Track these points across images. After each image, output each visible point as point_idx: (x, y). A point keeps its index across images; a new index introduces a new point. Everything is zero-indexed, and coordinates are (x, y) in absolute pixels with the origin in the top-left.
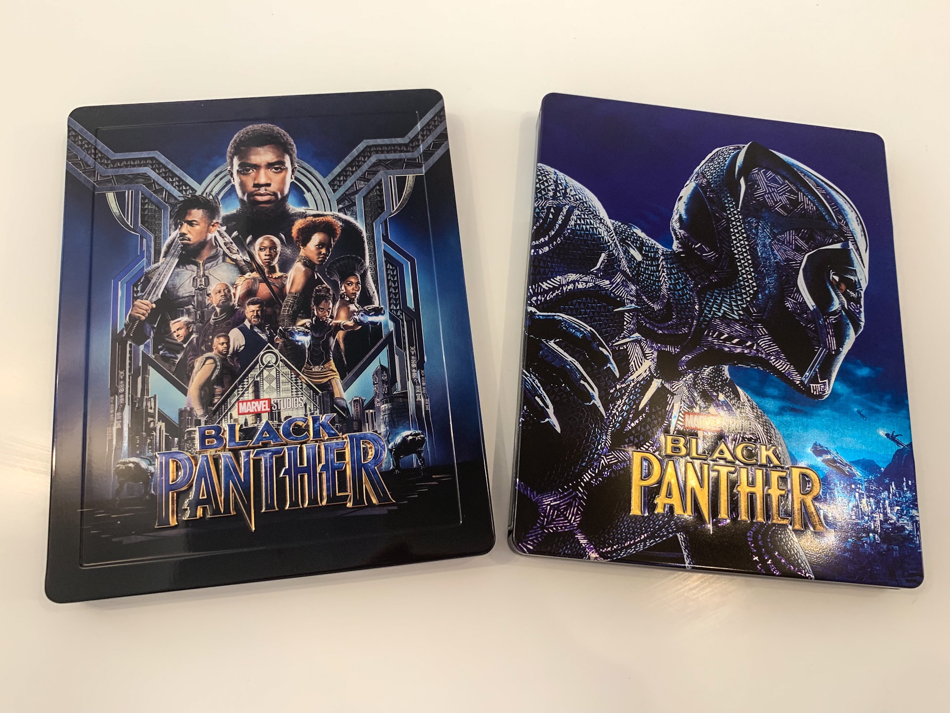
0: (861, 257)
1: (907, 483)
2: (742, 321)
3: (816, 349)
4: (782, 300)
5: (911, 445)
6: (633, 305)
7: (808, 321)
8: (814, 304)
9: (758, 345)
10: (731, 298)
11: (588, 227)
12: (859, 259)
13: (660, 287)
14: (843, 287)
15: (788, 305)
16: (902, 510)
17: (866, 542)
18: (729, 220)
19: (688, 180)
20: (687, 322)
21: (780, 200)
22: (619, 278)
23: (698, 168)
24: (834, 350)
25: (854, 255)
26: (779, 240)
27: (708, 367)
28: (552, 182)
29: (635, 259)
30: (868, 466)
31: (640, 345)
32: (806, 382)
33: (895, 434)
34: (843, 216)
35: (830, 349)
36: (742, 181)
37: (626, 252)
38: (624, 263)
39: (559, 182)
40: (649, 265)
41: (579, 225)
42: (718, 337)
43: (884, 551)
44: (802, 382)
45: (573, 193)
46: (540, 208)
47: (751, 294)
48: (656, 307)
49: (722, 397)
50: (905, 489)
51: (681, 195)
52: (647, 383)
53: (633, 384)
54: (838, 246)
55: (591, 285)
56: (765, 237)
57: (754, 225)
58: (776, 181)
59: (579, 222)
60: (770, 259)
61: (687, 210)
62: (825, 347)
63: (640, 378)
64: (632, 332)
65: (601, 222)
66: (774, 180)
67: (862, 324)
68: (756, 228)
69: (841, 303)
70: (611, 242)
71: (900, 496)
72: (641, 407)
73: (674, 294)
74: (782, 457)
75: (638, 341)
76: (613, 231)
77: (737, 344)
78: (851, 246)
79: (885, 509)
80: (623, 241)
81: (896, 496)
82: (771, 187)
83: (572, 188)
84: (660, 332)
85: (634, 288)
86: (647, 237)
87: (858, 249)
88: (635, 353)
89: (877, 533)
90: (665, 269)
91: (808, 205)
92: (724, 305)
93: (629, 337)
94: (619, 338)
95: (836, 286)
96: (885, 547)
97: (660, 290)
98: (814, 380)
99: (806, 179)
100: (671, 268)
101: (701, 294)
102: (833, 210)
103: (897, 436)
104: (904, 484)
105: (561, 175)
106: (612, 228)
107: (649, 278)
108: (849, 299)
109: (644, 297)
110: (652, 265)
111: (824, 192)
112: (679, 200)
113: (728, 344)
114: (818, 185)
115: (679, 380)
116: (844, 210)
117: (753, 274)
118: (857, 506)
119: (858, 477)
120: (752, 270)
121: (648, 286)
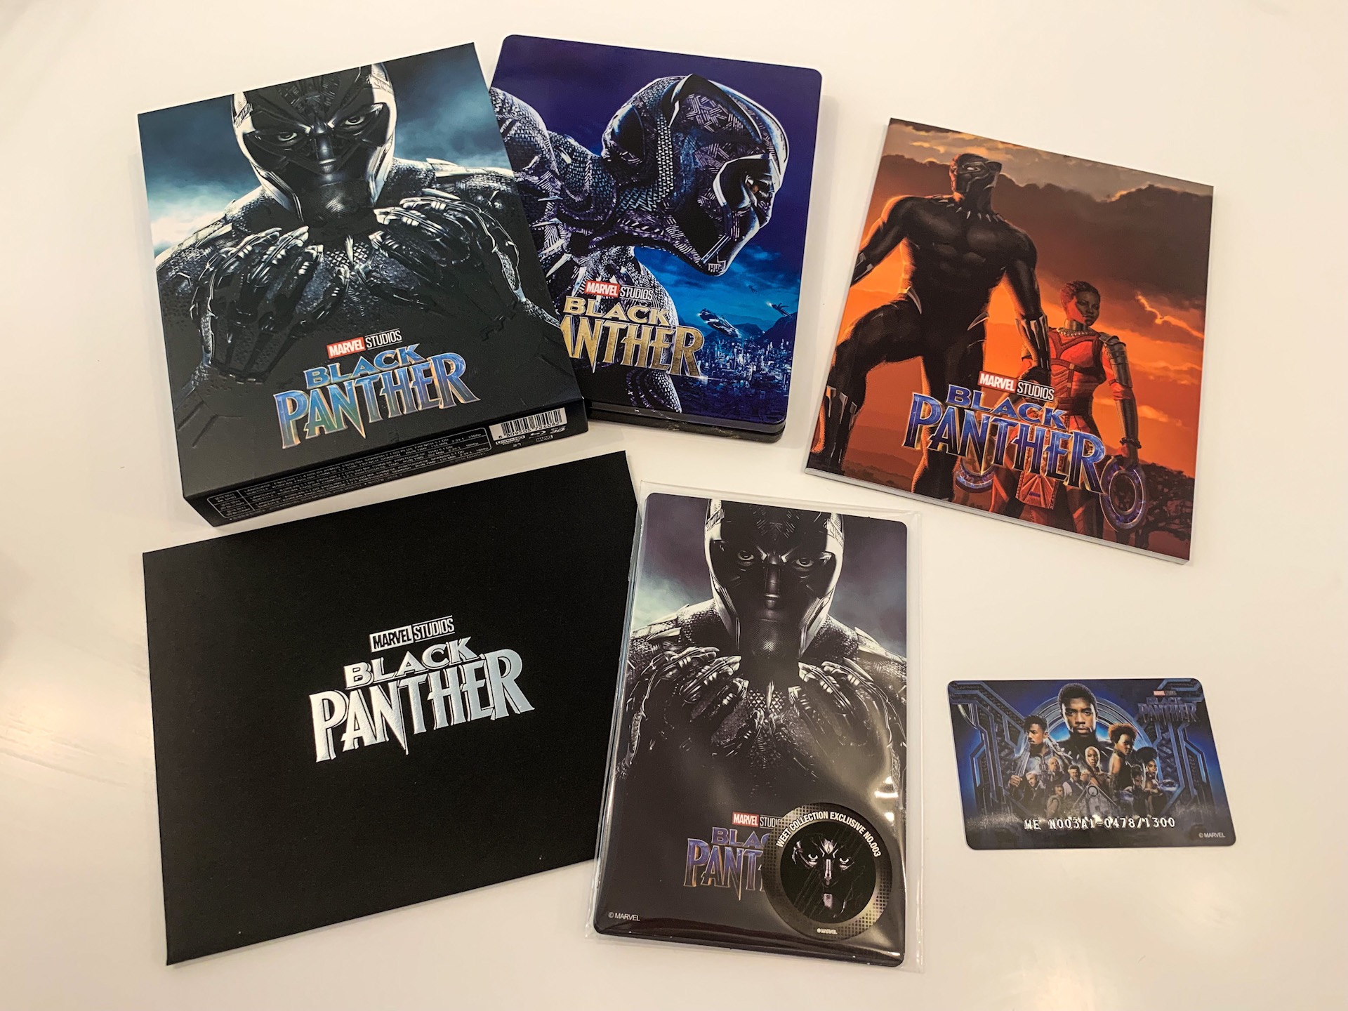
0: (779, 166)
1: (785, 343)
2: (653, 213)
3: (720, 236)
4: (697, 196)
5: (796, 314)
6: (557, 197)
8: (725, 201)
9: (665, 231)
10: (647, 194)
11: (526, 136)
12: (777, 168)
13: (583, 184)
14: (756, 189)
15: (700, 201)
16: (775, 364)
17: (736, 387)
18: (658, 135)
19: (626, 102)
20: (603, 212)
21: (710, 120)
22: (547, 176)
23: (638, 93)
24: (737, 238)
25: (773, 164)
26: (702, 151)
27: (616, 247)
28: (500, 101)
29: (565, 161)
30: (749, 329)
31: (557, 228)
32: (704, 262)
33: (783, 306)
34: (768, 133)
35: (733, 237)
36: (677, 105)
37: (558, 156)
38: (554, 164)
39: (506, 101)
40: (577, 167)
41: (519, 134)
42: (629, 225)
43: (752, 394)
44: (701, 262)
45: (517, 110)
47: (666, 192)
48: (577, 199)
49: (623, 270)
50: (782, 348)
51: (617, 114)
52: (557, 256)
53: (544, 257)
54: (759, 157)
55: (521, 180)
56: (689, 149)
57: (681, 139)
58: (710, 106)
59: (519, 132)
60: (691, 166)
61: (619, 127)
62: (729, 234)
63: (552, 253)
64: (550, 217)
65: (539, 133)
66: (708, 104)
67: (768, 218)
68: (683, 142)
69: (752, 202)
70: (545, 148)
71: (776, 353)
72: (548, 275)
73: (595, 190)
74: (671, 319)
76: (549, 140)
77: (645, 230)
78: (771, 157)
79: (759, 362)
80: (556, 148)
81: (772, 353)
82: (703, 110)
83: (517, 106)
84: (577, 218)
85: (559, 183)
86: (579, 146)
87: (777, 159)
88: (551, 233)
89: (748, 380)
90: (591, 171)
91: (736, 124)
92: (640, 200)
93: (548, 221)
94: (539, 221)
95: (749, 188)
96: (753, 391)
97: (583, 185)
98: (713, 260)
99: (739, 104)
100: (597, 170)
101: (620, 191)
102: (759, 128)
104: (782, 344)
105: (509, 96)
107: (575, 177)
108: (760, 198)
109: (567, 191)
110: (580, 167)
111: (754, 114)
112: (615, 118)
113: (638, 230)
114: (749, 108)
115: (587, 256)
116: (770, 128)
118: (733, 360)
119: (739, 337)
120: (672, 173)
121: (572, 183)
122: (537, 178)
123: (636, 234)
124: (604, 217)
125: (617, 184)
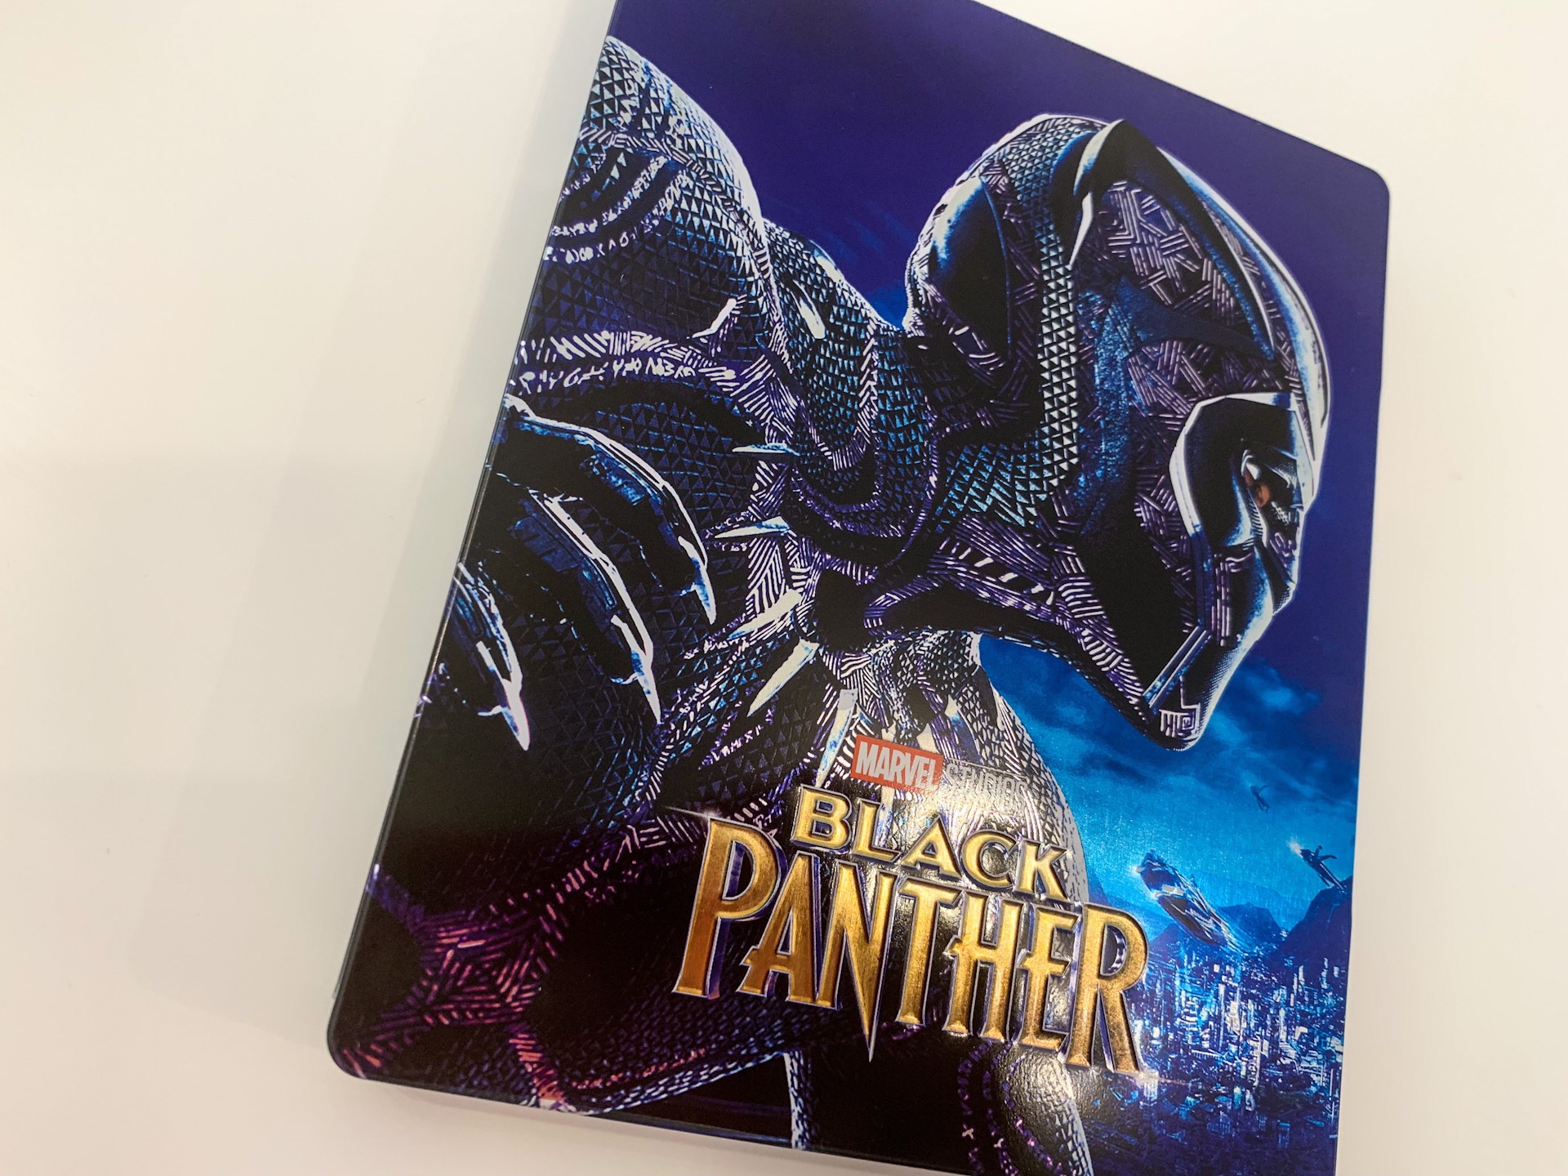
0: (1310, 434)
1: (1331, 971)
2: (1030, 533)
3: (1187, 627)
4: (1131, 499)
5: (1349, 882)
6: (784, 445)
7: (1180, 559)
8: (1197, 521)
9: (1058, 595)
10: (1015, 472)
11: (706, 223)
12: (1307, 439)
13: (855, 412)
14: (1265, 493)
15: (1142, 513)
16: (1311, 1036)
17: (1224, 1109)
18: (1042, 286)
19: (966, 168)
20: (906, 513)
21: (1163, 267)
22: (759, 372)
23: (994, 147)
24: (1225, 638)
25: (1297, 425)
26: (1145, 358)
27: (933, 632)
28: (634, 90)
29: (808, 330)
30: (1256, 923)
31: (783, 550)
32: (1151, 704)
33: (1322, 853)
34: (1288, 336)
35: (1215, 633)
36: (1087, 203)
37: (790, 309)
38: (780, 334)
39: (653, 94)
40: (839, 354)
41: (685, 213)
42: (970, 562)
43: (1260, 1132)
44: (1143, 701)
45: (683, 130)
46: (591, 146)
47: (1061, 471)
48: (838, 462)
49: (953, 710)
50: (1325, 986)
51: (943, 201)
52: (781, 648)
53: (745, 645)
54: (1267, 398)
55: (687, 371)
56: (1116, 344)
57: (1097, 311)
58: (1160, 222)
59: (684, 205)
60: (1118, 397)
61: (951, 241)
62: (1206, 626)
63: (768, 633)
64: (767, 512)
65: (741, 220)
66: (1156, 218)
67: (1292, 587)
68: (1101, 318)
69: (1256, 530)
70: (757, 275)
71: (1311, 1002)
72: (755, 706)
73: (885, 437)
74: (1071, 879)
75: (776, 538)
76: (766, 250)
77: (1010, 584)
78: (1294, 406)
79: (1275, 1029)
80: (785, 279)
81: (1303, 1002)
82: (1148, 233)
83: (684, 118)
84: (837, 525)
85: (792, 402)
86: (846, 285)
87: (1306, 415)
88: (765, 566)
89: (1249, 1086)
90: (875, 373)
91: (1220, 291)
92: (996, 485)
93: (758, 524)
94: (733, 522)
95: (1251, 489)
96: (1263, 1122)
97: (854, 420)
98: (1170, 701)
99: (1224, 232)
100: (890, 372)
101: (949, 449)
102: (1270, 314)
103: (1325, 858)
104: (1324, 974)
105: (661, 78)
106: (765, 241)
107: (833, 387)
108: (1275, 524)
109: (812, 431)
110: (846, 356)
112: (939, 211)
113: (990, 582)
114: (1247, 253)
115: (859, 653)
116: (1291, 320)
117: (1075, 425)
118: (1217, 1019)
119: (1231, 947)
120: (1074, 414)
121: (827, 405)
122: (730, 374)
123: (985, 594)
124: (908, 529)
125: (940, 426)
